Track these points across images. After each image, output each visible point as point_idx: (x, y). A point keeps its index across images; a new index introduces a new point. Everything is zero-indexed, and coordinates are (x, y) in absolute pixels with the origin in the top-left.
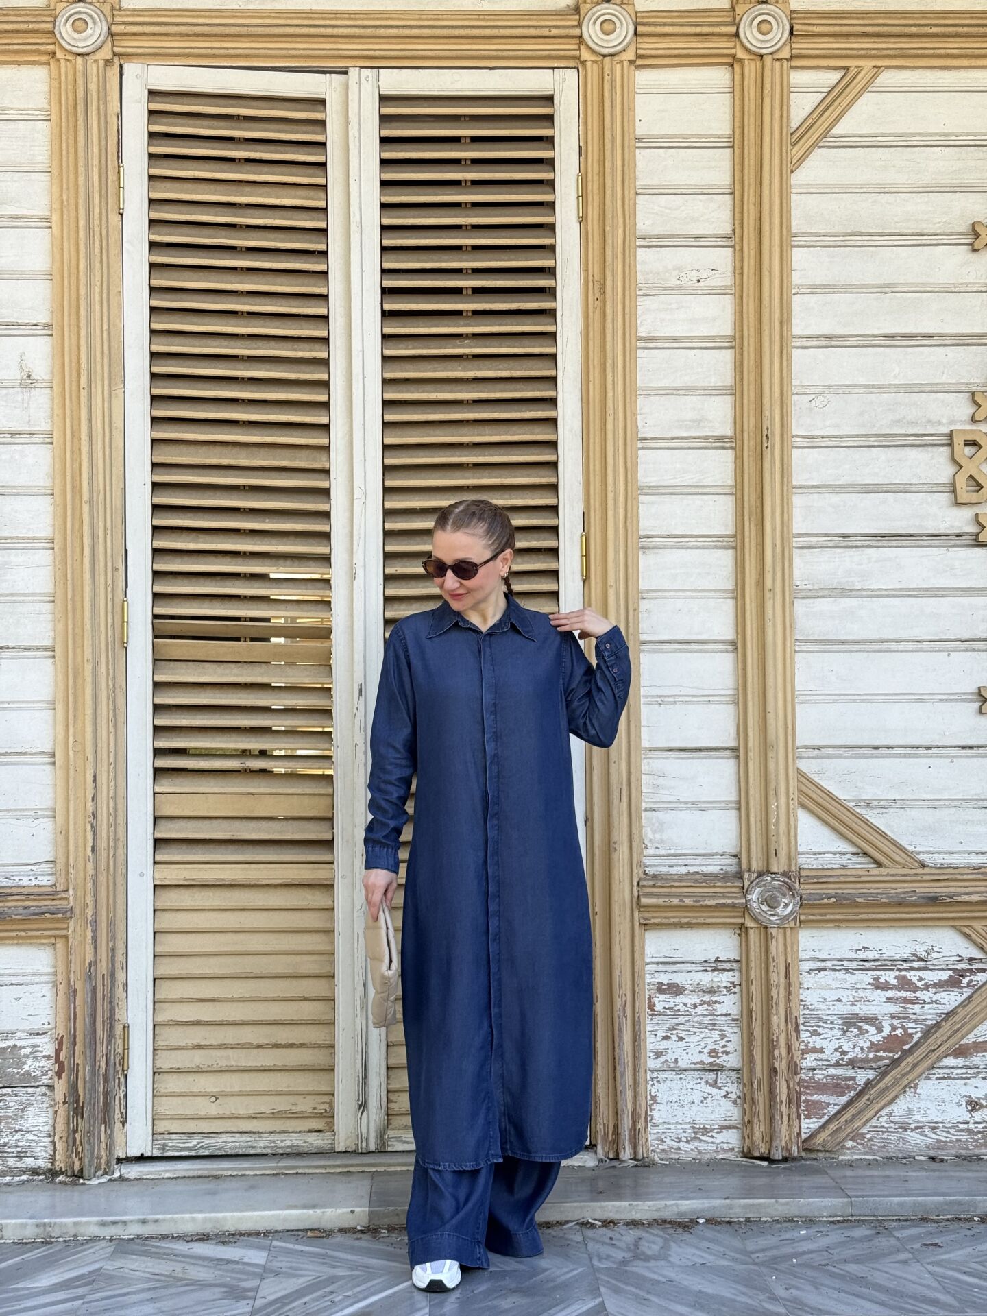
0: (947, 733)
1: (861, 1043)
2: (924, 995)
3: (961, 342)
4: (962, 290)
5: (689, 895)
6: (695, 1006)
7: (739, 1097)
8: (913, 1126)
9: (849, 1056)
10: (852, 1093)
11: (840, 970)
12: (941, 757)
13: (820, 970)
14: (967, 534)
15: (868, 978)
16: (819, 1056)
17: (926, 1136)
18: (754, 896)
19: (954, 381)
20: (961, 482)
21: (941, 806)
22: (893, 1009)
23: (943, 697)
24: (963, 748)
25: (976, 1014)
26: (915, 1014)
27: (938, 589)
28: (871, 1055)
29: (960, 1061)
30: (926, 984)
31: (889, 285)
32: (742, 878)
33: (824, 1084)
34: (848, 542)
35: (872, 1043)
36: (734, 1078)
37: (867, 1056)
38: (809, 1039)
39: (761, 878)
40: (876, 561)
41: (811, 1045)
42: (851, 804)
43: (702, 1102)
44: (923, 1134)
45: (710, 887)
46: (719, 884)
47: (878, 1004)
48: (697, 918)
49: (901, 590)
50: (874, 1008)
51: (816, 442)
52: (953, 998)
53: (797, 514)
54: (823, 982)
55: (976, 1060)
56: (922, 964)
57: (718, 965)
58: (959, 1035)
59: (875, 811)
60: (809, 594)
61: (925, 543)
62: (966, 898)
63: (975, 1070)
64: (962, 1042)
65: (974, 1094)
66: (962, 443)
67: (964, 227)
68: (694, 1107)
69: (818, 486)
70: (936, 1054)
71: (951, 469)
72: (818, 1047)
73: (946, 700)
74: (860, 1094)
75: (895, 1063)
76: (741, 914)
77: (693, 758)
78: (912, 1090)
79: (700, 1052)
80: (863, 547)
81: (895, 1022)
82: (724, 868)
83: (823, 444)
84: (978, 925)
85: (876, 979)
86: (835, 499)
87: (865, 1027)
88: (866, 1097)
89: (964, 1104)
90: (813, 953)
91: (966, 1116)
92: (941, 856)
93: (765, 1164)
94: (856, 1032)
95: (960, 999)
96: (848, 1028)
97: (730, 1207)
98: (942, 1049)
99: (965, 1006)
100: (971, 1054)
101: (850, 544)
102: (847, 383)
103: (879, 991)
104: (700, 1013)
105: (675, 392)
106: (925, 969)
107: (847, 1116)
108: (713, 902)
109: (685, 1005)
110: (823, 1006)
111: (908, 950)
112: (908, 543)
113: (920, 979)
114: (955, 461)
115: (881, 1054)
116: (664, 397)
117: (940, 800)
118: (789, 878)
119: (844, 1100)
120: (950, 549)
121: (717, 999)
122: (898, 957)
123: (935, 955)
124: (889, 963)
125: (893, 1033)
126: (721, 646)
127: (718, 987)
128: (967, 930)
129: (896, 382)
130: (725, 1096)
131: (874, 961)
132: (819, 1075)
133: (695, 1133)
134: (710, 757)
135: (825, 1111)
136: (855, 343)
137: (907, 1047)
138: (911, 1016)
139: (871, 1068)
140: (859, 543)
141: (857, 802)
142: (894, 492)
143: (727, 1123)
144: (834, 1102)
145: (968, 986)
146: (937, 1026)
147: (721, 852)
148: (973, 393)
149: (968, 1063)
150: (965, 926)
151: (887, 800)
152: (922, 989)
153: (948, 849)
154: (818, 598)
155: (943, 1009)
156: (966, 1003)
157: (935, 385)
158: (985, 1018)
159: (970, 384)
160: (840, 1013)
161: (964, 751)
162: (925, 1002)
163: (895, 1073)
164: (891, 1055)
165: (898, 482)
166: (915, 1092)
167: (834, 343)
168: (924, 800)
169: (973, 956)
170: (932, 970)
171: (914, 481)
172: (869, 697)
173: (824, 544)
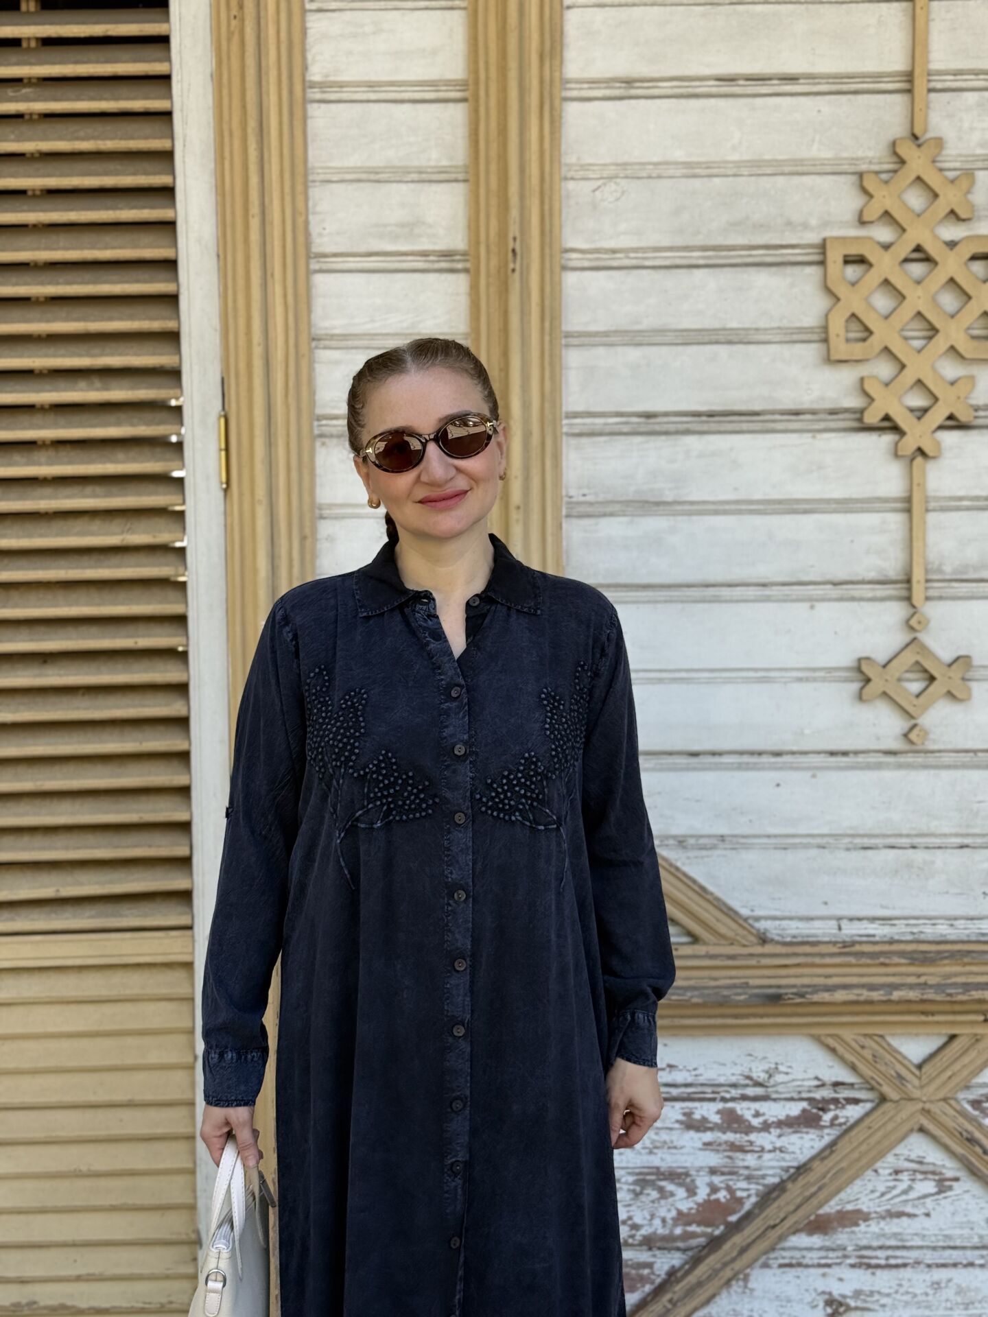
0: (807, 732)
1: (662, 1212)
2: (760, 1139)
3: (845, 88)
9: (643, 1232)
10: (648, 1288)
12: (797, 769)
14: (846, 410)
19: (827, 154)
20: (837, 326)
21: (794, 847)
22: (714, 1159)
23: (800, 674)
24: (832, 754)
25: (842, 1170)
26: (747, 1168)
27: (797, 501)
28: (678, 1231)
29: (816, 1240)
30: (765, 1122)
34: (654, 424)
35: (680, 1213)
37: (671, 1231)
40: (699, 456)
47: (691, 1152)
49: (737, 502)
50: (683, 1158)
51: (604, 260)
52: (807, 1144)
55: (842, 1237)
56: (759, 1091)
58: (814, 1201)
59: (692, 854)
60: (589, 509)
61: (779, 426)
63: (840, 1254)
64: (821, 1212)
65: (837, 1290)
66: (840, 260)
69: (606, 334)
70: (778, 1231)
71: (820, 303)
73: (807, 680)
74: (659, 1290)
75: (714, 1243)
78: (741, 1283)
80: (677, 433)
81: (717, 1180)
83: (615, 263)
84: (847, 1034)
85: (688, 1114)
86: (633, 354)
87: (670, 1187)
88: (668, 1296)
89: (821, 1305)
92: (794, 924)
94: (654, 1194)
95: (819, 1145)
96: (643, 1188)
98: (787, 1223)
99: (823, 1159)
100: (834, 1230)
101: (657, 428)
102: (655, 159)
103: (692, 1134)
105: (372, 177)
106: (765, 1098)
111: (738, 1070)
112: (751, 426)
113: (757, 1115)
114: (828, 291)
115: (693, 1228)
116: (355, 185)
117: (794, 836)
120: (819, 436)
122: (722, 1080)
123: (779, 1078)
124: (709, 1090)
125: (713, 1197)
128: (831, 1042)
129: (735, 157)
131: (687, 1085)
136: (670, 92)
137: (733, 1218)
138: (742, 1172)
139: (678, 1249)
140: (672, 427)
142: (730, 342)
145: (832, 1124)
146: (780, 1188)
148: (861, 175)
149: (828, 1244)
150: (831, 1036)
151: (709, 836)
152: (759, 1130)
153: (803, 912)
154: (605, 515)
155: (792, 1161)
156: (827, 1153)
157: (800, 162)
158: (856, 1176)
159: (857, 159)
160: (631, 1165)
161: (833, 759)
162: (762, 1150)
163: (712, 1260)
164: (709, 1230)
165: (734, 325)
166: (746, 1287)
167: (633, 92)
168: (769, 836)
169: (840, 1079)
170: (775, 1100)
171: (762, 325)
172: (684, 675)
173: (616, 428)
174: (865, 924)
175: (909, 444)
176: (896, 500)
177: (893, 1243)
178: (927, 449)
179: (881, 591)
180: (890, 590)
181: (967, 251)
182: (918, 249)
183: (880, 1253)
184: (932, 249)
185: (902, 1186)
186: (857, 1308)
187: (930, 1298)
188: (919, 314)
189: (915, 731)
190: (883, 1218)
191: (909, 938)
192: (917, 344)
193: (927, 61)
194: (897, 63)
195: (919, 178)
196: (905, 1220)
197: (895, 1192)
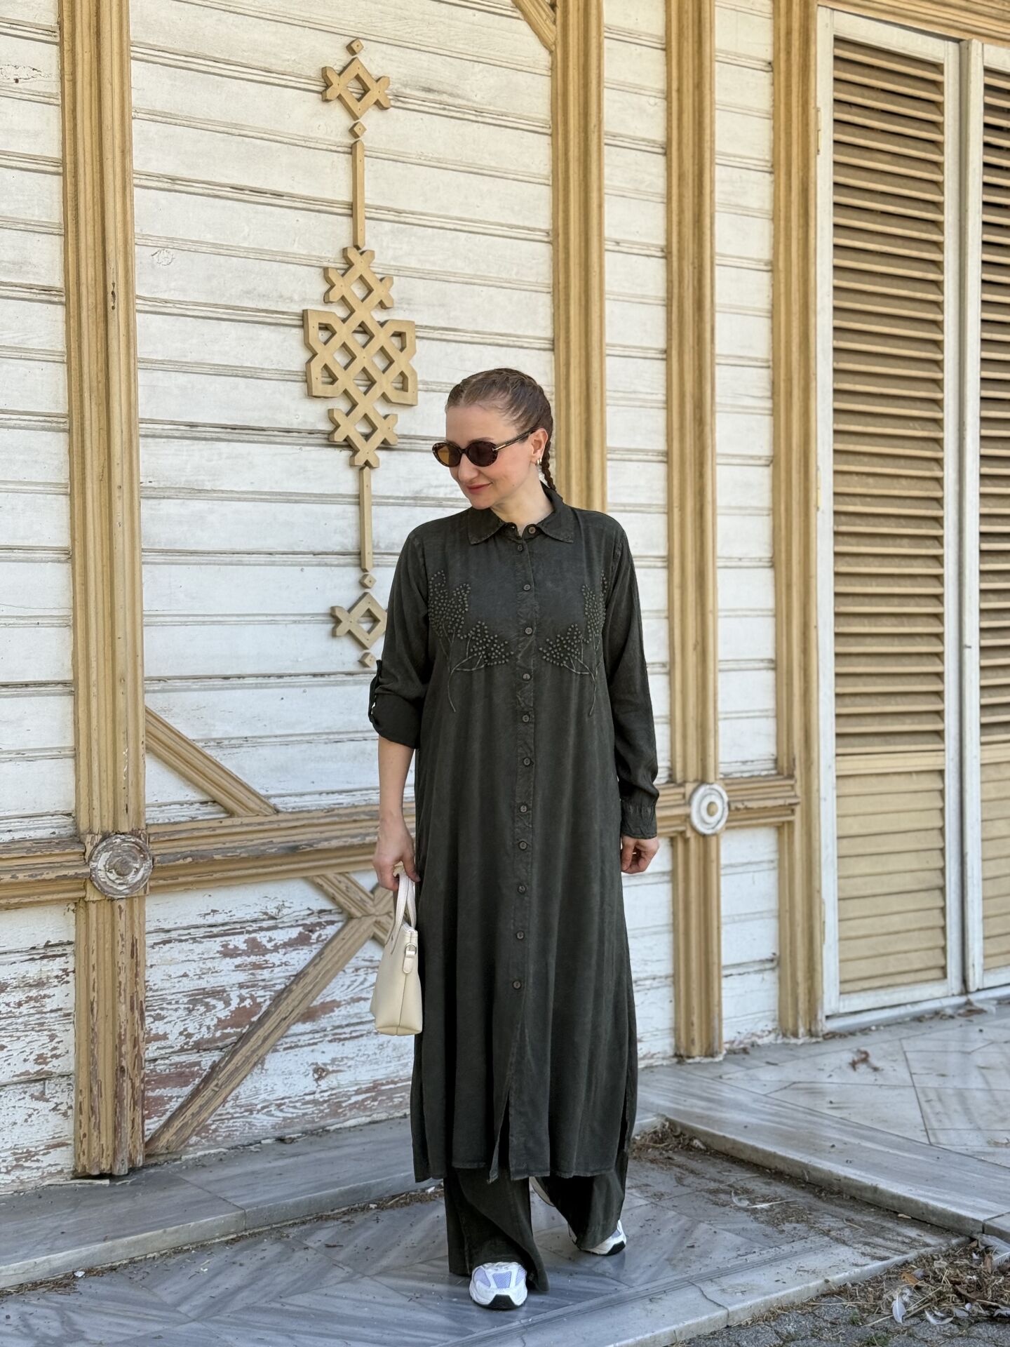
0: (300, 660)
1: (208, 1022)
2: (273, 958)
3: (312, 207)
4: (312, 145)
5: (22, 869)
6: (20, 1004)
7: (70, 1107)
8: (259, 1107)
9: (194, 1039)
10: (197, 1081)
11: (186, 940)
12: (293, 687)
13: (165, 942)
14: (320, 432)
15: (215, 945)
16: (162, 1043)
17: (272, 1115)
18: (101, 863)
19: (304, 252)
20: (316, 371)
21: (293, 743)
22: (242, 977)
23: (295, 618)
24: (315, 675)
25: (328, 971)
26: (264, 980)
27: (291, 494)
28: (218, 1034)
29: (308, 1026)
30: (275, 945)
31: (235, 126)
32: (81, 842)
33: (167, 1075)
34: (196, 433)
35: (219, 1020)
36: (64, 1085)
37: (214, 1035)
38: (152, 1025)
39: (109, 841)
40: (228, 458)
41: (153, 1032)
42: (200, 745)
43: (26, 1121)
44: (269, 1114)
45: (45, 856)
46: (57, 851)
47: (228, 974)
48: (28, 896)
49: (253, 493)
50: (222, 979)
51: (161, 308)
52: (302, 957)
53: (142, 394)
54: (168, 956)
55: (324, 1022)
56: (271, 923)
57: (48, 951)
58: (310, 996)
59: (227, 752)
60: (154, 494)
61: (278, 440)
62: (325, 845)
63: (322, 1034)
64: (312, 1005)
65: (321, 1060)
66: (317, 326)
67: (314, 72)
68: (17, 1130)
69: (162, 362)
70: (287, 1022)
71: (305, 355)
72: (161, 1033)
73: (299, 622)
74: (207, 1080)
75: (243, 1038)
76: (82, 886)
77: (18, 696)
78: (260, 1066)
79: (25, 1060)
80: (212, 439)
81: (244, 992)
82: (57, 831)
83: (166, 311)
84: (330, 874)
85: (225, 946)
86: (182, 379)
87: (212, 1001)
88: (215, 1082)
89: (311, 1072)
90: (158, 924)
91: (312, 1086)
92: (293, 799)
93: (107, 1182)
94: (202, 1009)
95: (309, 957)
96: (195, 1005)
97: (111, 1250)
98: (293, 1015)
99: (315, 965)
100: (319, 1017)
101: (198, 435)
102: (194, 239)
103: (228, 959)
104: (25, 1012)
106: (275, 928)
107: (194, 1108)
108: (52, 875)
109: (8, 1005)
110: (167, 985)
111: (258, 909)
112: (261, 439)
113: (270, 940)
114: (308, 346)
115: (229, 1030)
117: (291, 735)
118: (139, 837)
119: (188, 1090)
120: (304, 448)
121: (47, 992)
122: (248, 917)
123: (285, 911)
124: (238, 926)
125: (242, 1005)
126: (52, 555)
127: (48, 978)
128: (319, 881)
129: (246, 245)
130: (54, 1109)
131: (223, 925)
132: (161, 1066)
133: (17, 1160)
134: (39, 694)
135: (168, 1107)
136: (201, 191)
137: (255, 1019)
138: (261, 983)
139: (218, 1048)
140: (208, 435)
141: (207, 741)
142: (245, 377)
143: (55, 1141)
144: (176, 1095)
145: (318, 941)
146: (287, 990)
147: (52, 811)
148: (326, 270)
149: (315, 1028)
150: (318, 876)
151: (237, 738)
152: (272, 951)
153: (300, 790)
154: (164, 498)
155: (292, 971)
156: (317, 961)
157: (286, 254)
158: (334, 976)
159: (321, 258)
160: (186, 990)
161: (316, 679)
162: (274, 965)
163: (245, 1051)
164: (239, 1030)
165: (249, 365)
166: (262, 1069)
167: (177, 187)
168: (276, 736)
169: (323, 908)
170: (281, 928)
171: (266, 366)
172: (219, 619)
173: (170, 433)
174: (336, 796)
175: (360, 459)
176: (349, 496)
177: (355, 1020)
178: (372, 462)
179: (343, 560)
180: (349, 559)
181: (391, 329)
182: (362, 325)
183: (347, 1030)
184: (372, 327)
185: (360, 979)
186: (334, 1072)
187: (378, 1056)
188: (364, 370)
189: (369, 657)
190: (349, 1004)
191: (364, 803)
192: (363, 389)
193: (363, 199)
194: (346, 197)
195: (361, 278)
196: (362, 1002)
197: (356, 984)
